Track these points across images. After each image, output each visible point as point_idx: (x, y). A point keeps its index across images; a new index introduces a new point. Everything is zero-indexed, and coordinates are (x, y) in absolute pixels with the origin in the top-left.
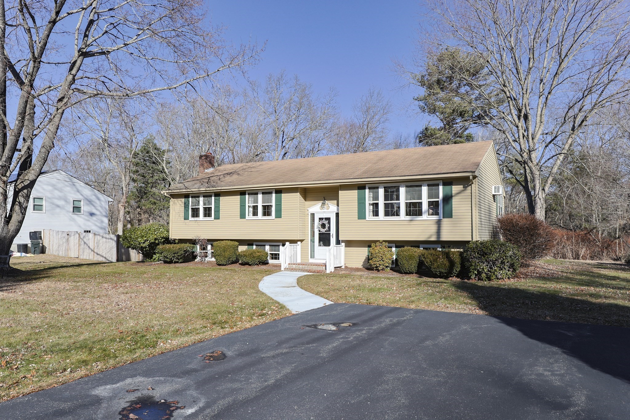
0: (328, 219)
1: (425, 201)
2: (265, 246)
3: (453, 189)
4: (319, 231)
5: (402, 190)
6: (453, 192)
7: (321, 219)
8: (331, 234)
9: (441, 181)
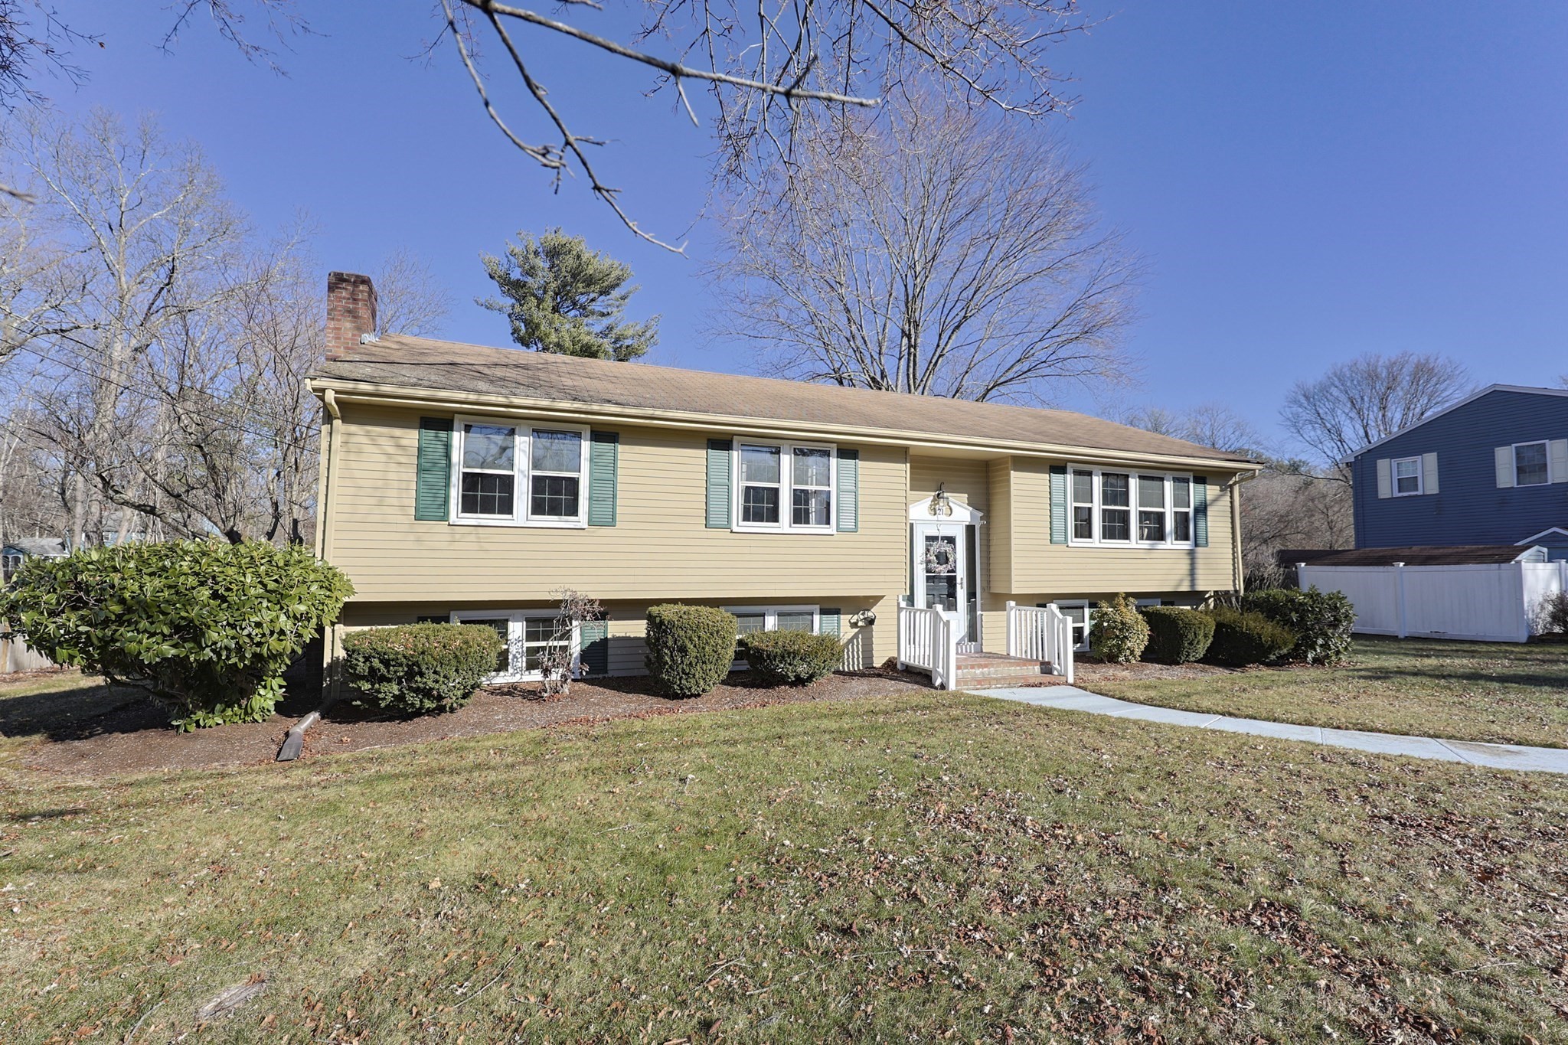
0: (951, 540)
1: (1169, 511)
2: (763, 615)
3: (1208, 492)
4: (928, 571)
5: (1134, 483)
6: (1209, 498)
7: (930, 539)
8: (958, 581)
9: (1191, 474)
